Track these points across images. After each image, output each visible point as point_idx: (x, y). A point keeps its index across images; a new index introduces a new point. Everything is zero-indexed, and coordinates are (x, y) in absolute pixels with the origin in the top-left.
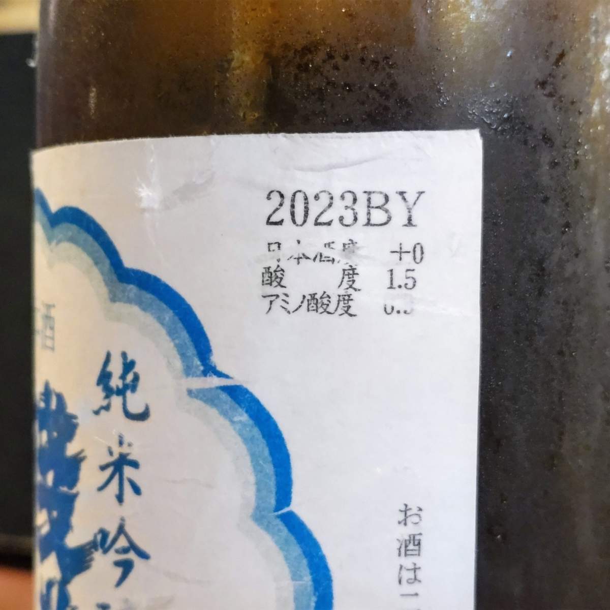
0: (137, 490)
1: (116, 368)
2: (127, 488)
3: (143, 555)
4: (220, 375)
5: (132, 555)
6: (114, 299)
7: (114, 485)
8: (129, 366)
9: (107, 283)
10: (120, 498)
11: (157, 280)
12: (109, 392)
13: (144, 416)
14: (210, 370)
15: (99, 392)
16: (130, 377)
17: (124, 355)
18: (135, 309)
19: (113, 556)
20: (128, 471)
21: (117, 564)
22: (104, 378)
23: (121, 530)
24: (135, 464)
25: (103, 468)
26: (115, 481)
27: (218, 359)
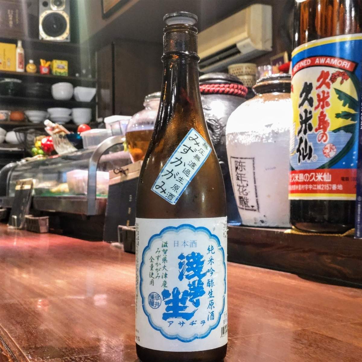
0: (213, 263)
1: (210, 247)
2: (212, 262)
3: (214, 271)
4: (221, 246)
5: (213, 271)
6: (210, 238)
7: (210, 263)
8: (212, 247)
9: (209, 236)
10: (211, 264)
11: (215, 235)
12: (209, 251)
13: (214, 253)
14: (220, 246)
15: (208, 251)
16: (212, 248)
17: (212, 246)
18: (213, 239)
19: (210, 272)
20: (212, 260)
21: (211, 273)
22: (209, 249)
23: (211, 269)
24: (213, 259)
25: (208, 261)
26: (210, 262)
27: (221, 244)
